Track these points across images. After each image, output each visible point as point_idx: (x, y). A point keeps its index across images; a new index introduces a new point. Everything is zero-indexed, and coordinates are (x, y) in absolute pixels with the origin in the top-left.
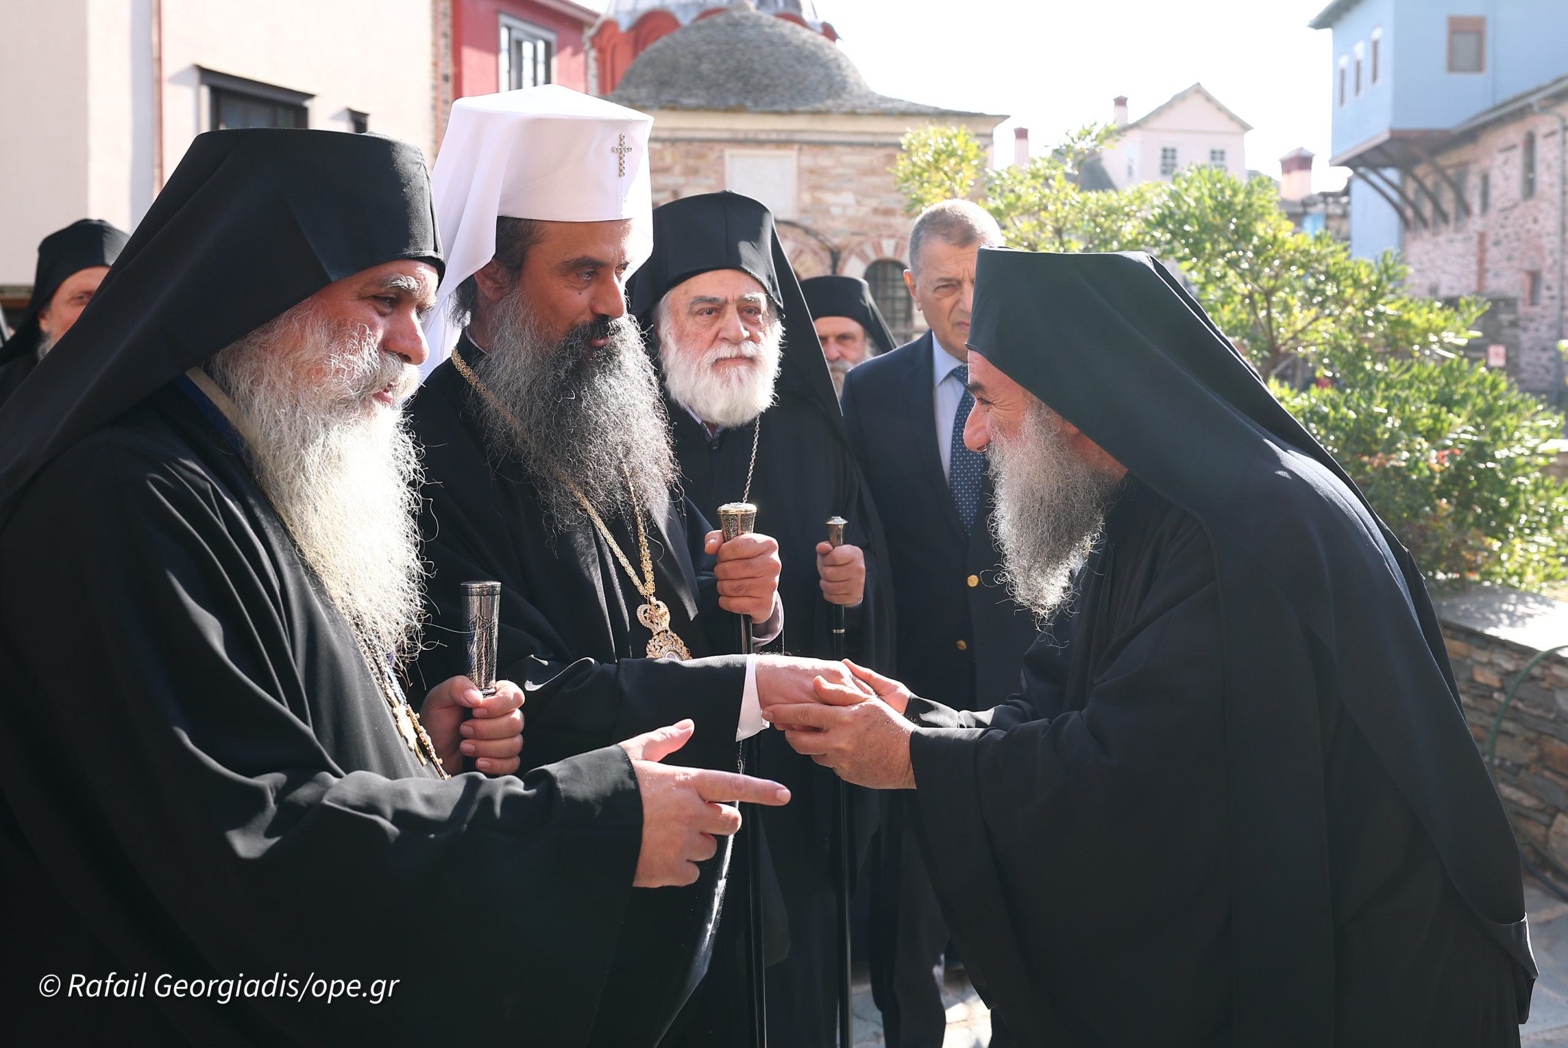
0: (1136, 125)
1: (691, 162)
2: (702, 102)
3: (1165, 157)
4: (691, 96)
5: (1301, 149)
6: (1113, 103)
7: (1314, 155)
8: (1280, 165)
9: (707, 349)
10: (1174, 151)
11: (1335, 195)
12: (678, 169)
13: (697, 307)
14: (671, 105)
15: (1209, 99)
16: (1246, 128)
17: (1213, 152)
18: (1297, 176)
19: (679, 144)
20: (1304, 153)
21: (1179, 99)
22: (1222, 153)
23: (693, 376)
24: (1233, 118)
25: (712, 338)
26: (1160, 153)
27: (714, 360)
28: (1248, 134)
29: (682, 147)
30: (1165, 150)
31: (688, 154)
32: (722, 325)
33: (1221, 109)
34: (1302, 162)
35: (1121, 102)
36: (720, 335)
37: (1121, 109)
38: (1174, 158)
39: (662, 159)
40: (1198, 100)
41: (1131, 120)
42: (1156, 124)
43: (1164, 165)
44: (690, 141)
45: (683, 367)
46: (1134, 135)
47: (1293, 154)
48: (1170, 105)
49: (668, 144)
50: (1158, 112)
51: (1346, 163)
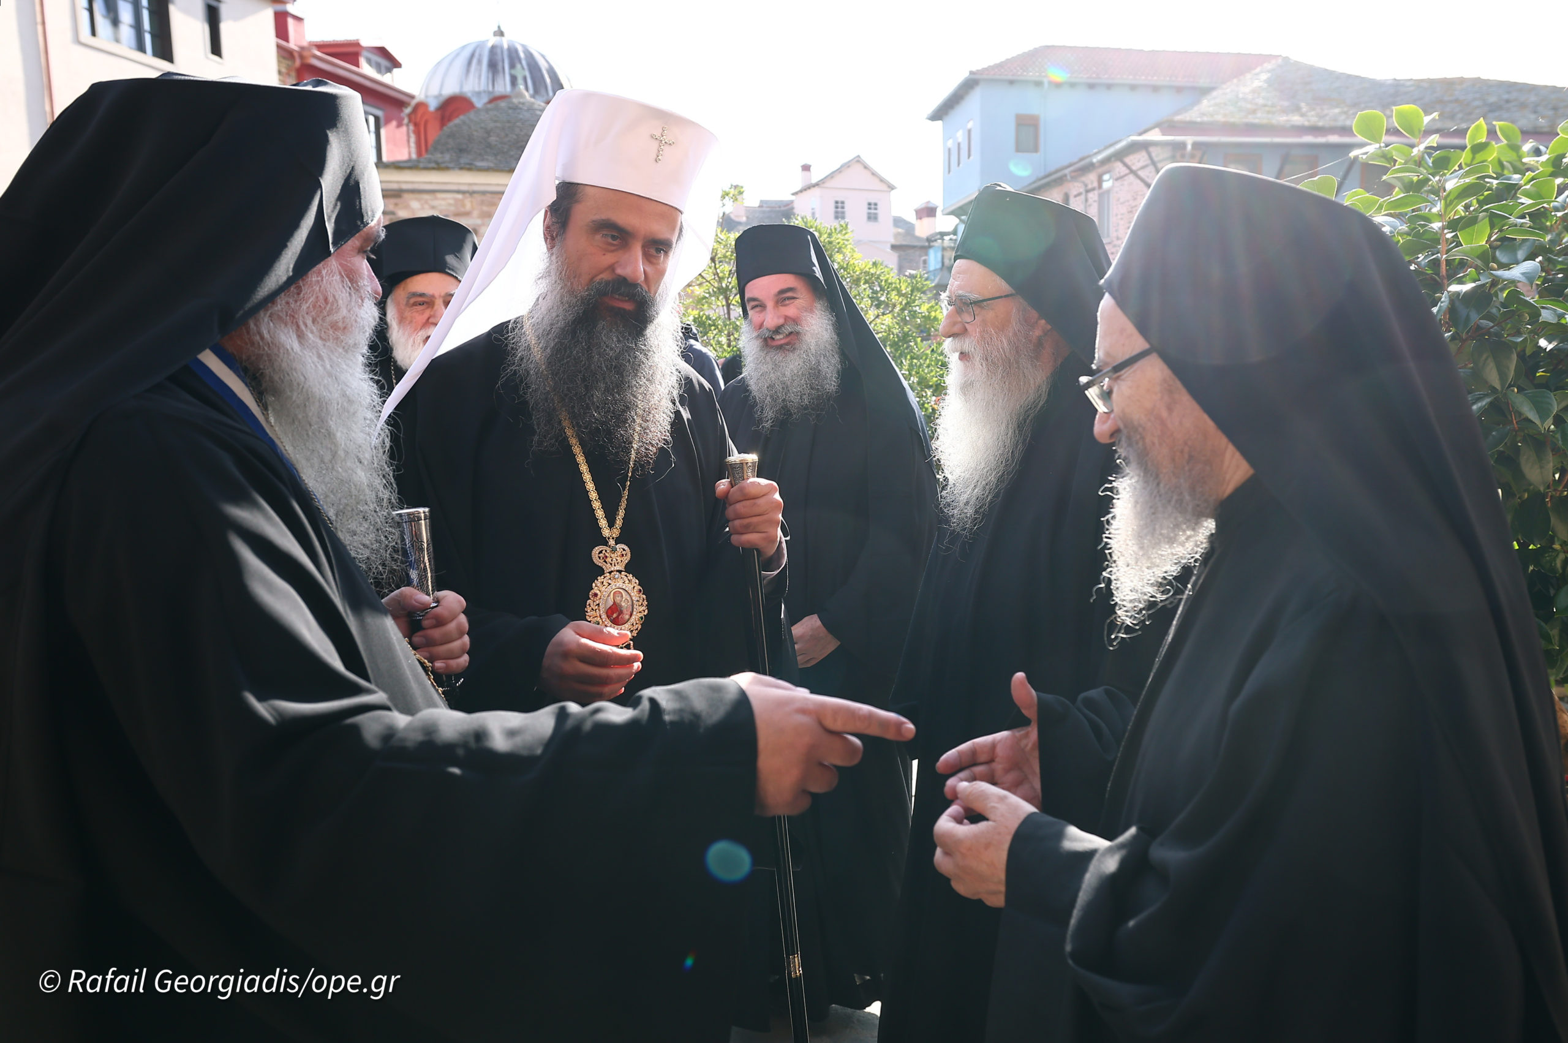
0: (816, 185)
1: (485, 208)
2: (492, 165)
3: (837, 207)
4: (483, 160)
5: (928, 202)
6: (801, 169)
7: (937, 207)
8: (915, 213)
9: (421, 329)
10: (843, 203)
11: (948, 234)
12: (475, 213)
13: (412, 301)
14: (468, 166)
15: (866, 167)
16: (892, 188)
17: (870, 204)
18: (926, 221)
19: (475, 195)
20: (930, 205)
21: (846, 166)
22: (876, 204)
23: (410, 347)
24: (882, 180)
25: (424, 321)
26: (833, 205)
27: (425, 338)
28: (893, 192)
29: (478, 197)
30: (837, 202)
31: (482, 203)
32: (432, 313)
33: (874, 174)
34: (929, 211)
35: (806, 168)
36: (430, 320)
37: (806, 173)
38: (843, 208)
39: (463, 205)
40: (859, 168)
41: (814, 181)
42: (829, 184)
43: (836, 212)
44: (484, 193)
45: (403, 340)
46: (816, 191)
47: (923, 206)
48: (839, 171)
49: (467, 195)
50: (832, 176)
51: (952, 213)
